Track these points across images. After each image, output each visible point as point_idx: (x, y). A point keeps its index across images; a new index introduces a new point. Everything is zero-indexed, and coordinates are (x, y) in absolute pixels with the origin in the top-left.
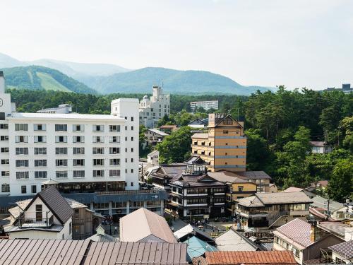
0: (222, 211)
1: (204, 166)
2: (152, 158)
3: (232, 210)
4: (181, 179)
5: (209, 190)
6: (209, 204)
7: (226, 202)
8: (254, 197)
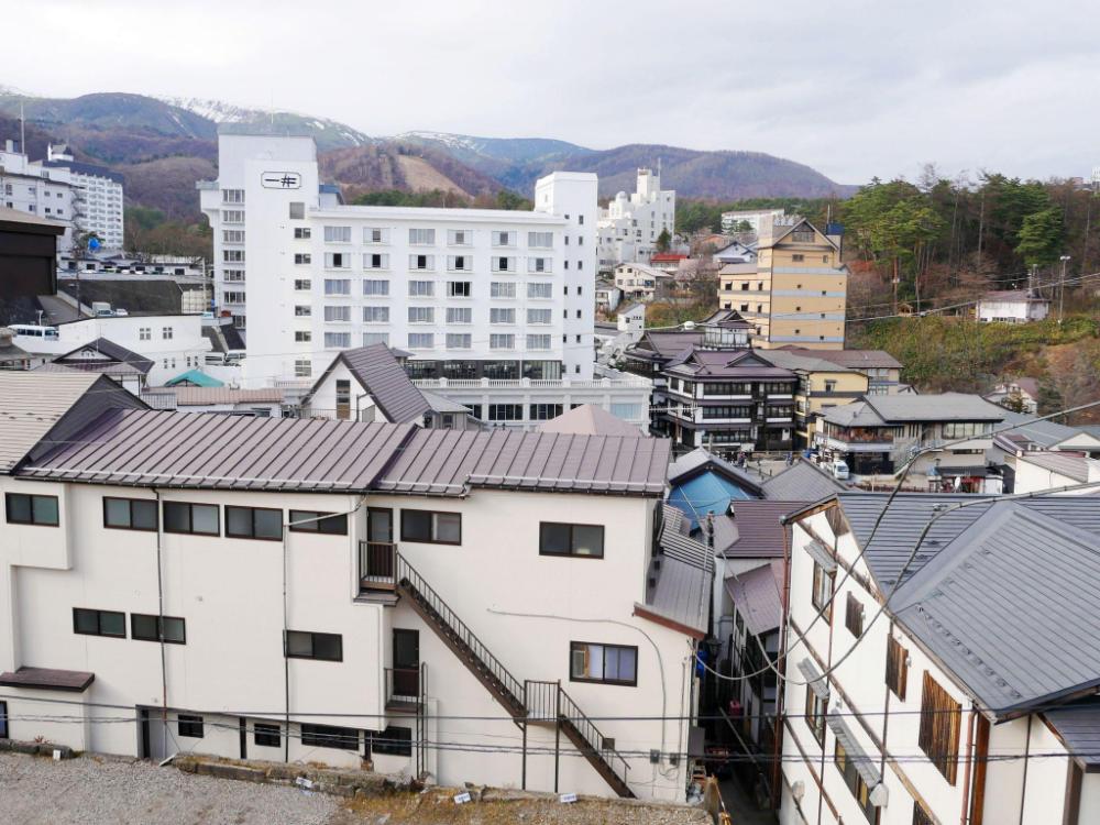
0: (786, 436)
1: (744, 332)
2: (628, 321)
3: (807, 435)
4: (690, 361)
5: (755, 386)
6: (755, 420)
7: (794, 416)
8: (863, 404)
